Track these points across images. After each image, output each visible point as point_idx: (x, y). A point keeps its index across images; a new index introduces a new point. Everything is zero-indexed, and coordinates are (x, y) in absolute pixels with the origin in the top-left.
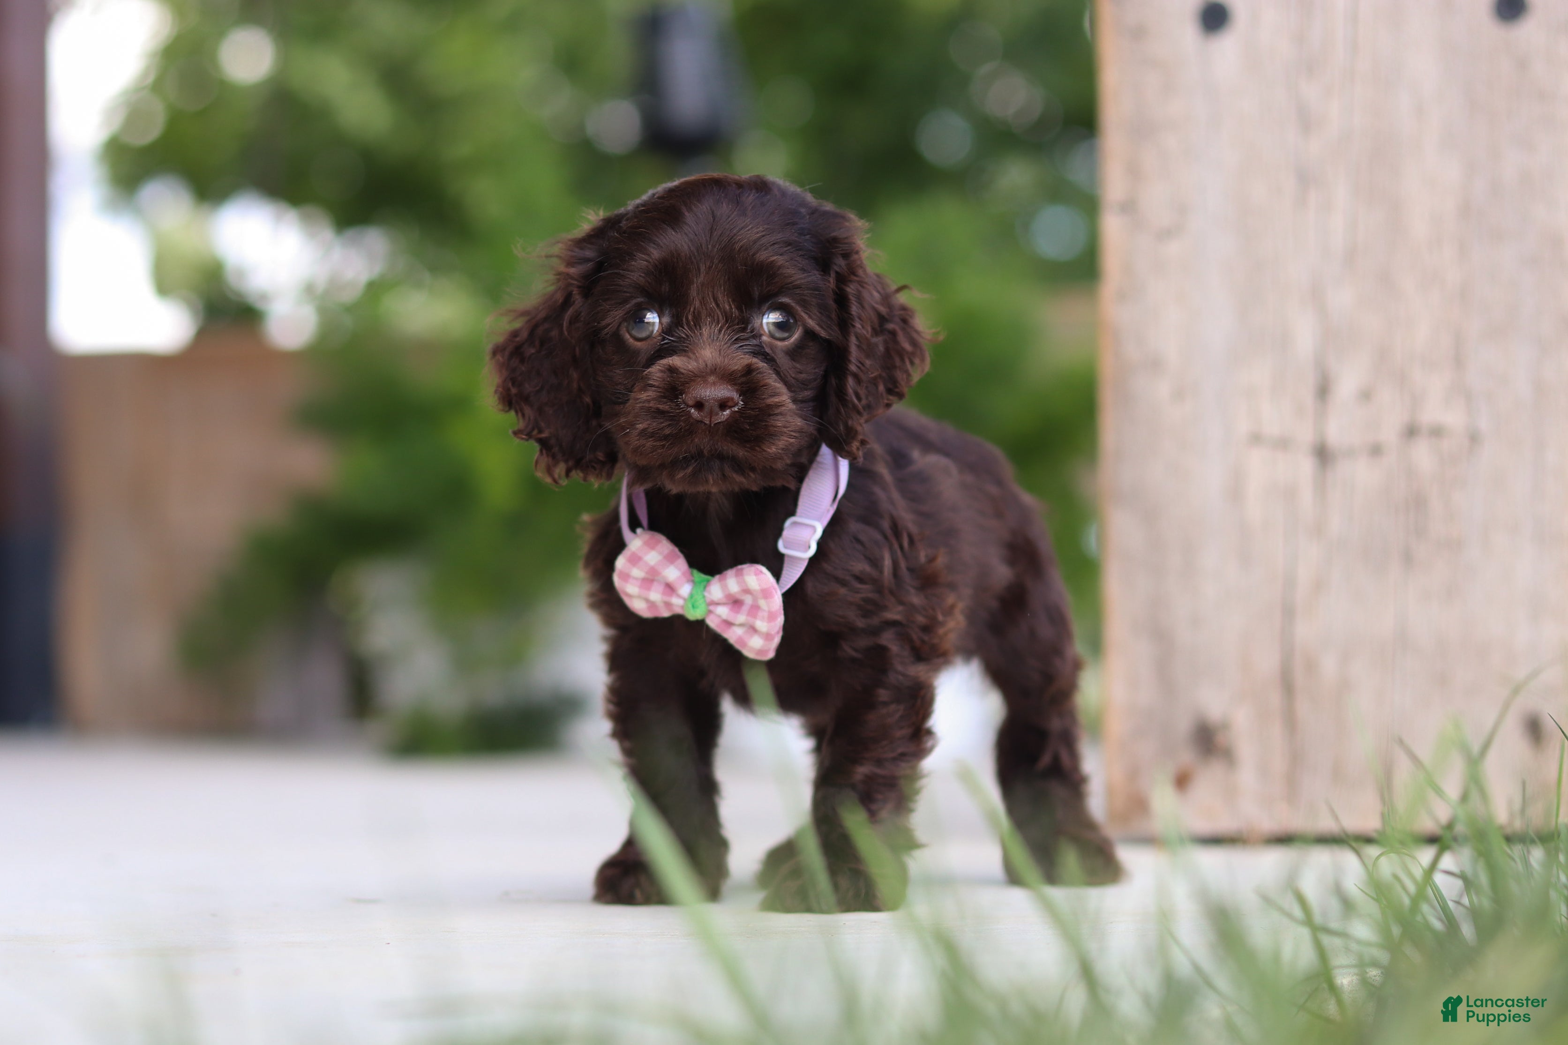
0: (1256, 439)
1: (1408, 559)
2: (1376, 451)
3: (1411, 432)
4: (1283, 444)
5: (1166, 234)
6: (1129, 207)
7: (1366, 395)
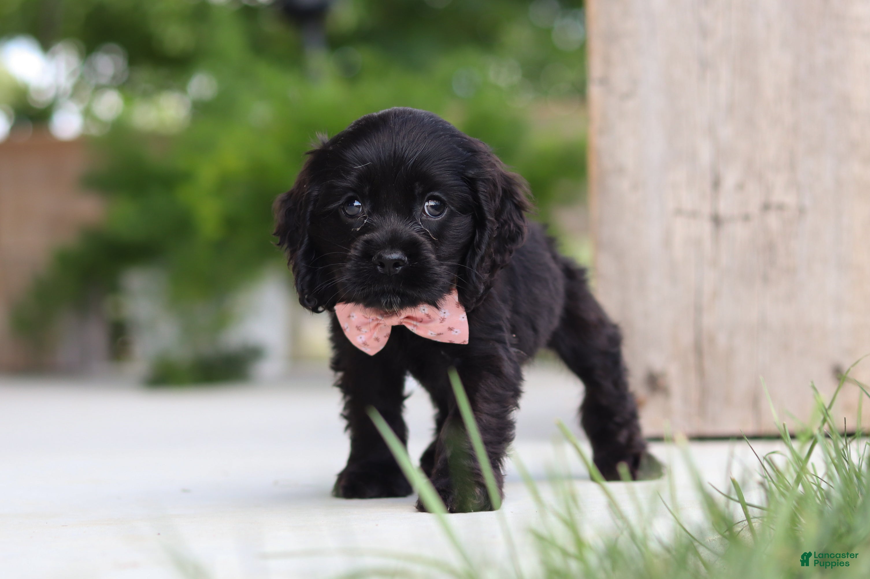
0: (679, 212)
1: (766, 279)
2: (746, 218)
3: (766, 207)
4: (694, 215)
5: (626, 96)
6: (604, 81)
7: (740, 187)
